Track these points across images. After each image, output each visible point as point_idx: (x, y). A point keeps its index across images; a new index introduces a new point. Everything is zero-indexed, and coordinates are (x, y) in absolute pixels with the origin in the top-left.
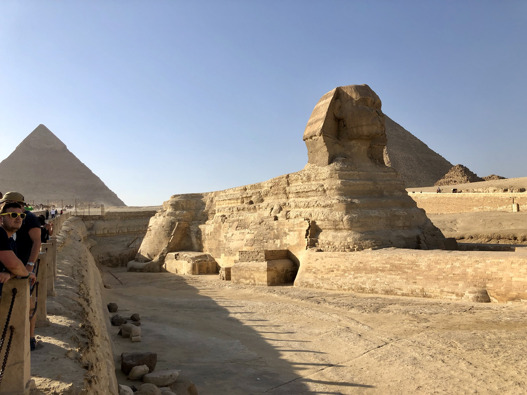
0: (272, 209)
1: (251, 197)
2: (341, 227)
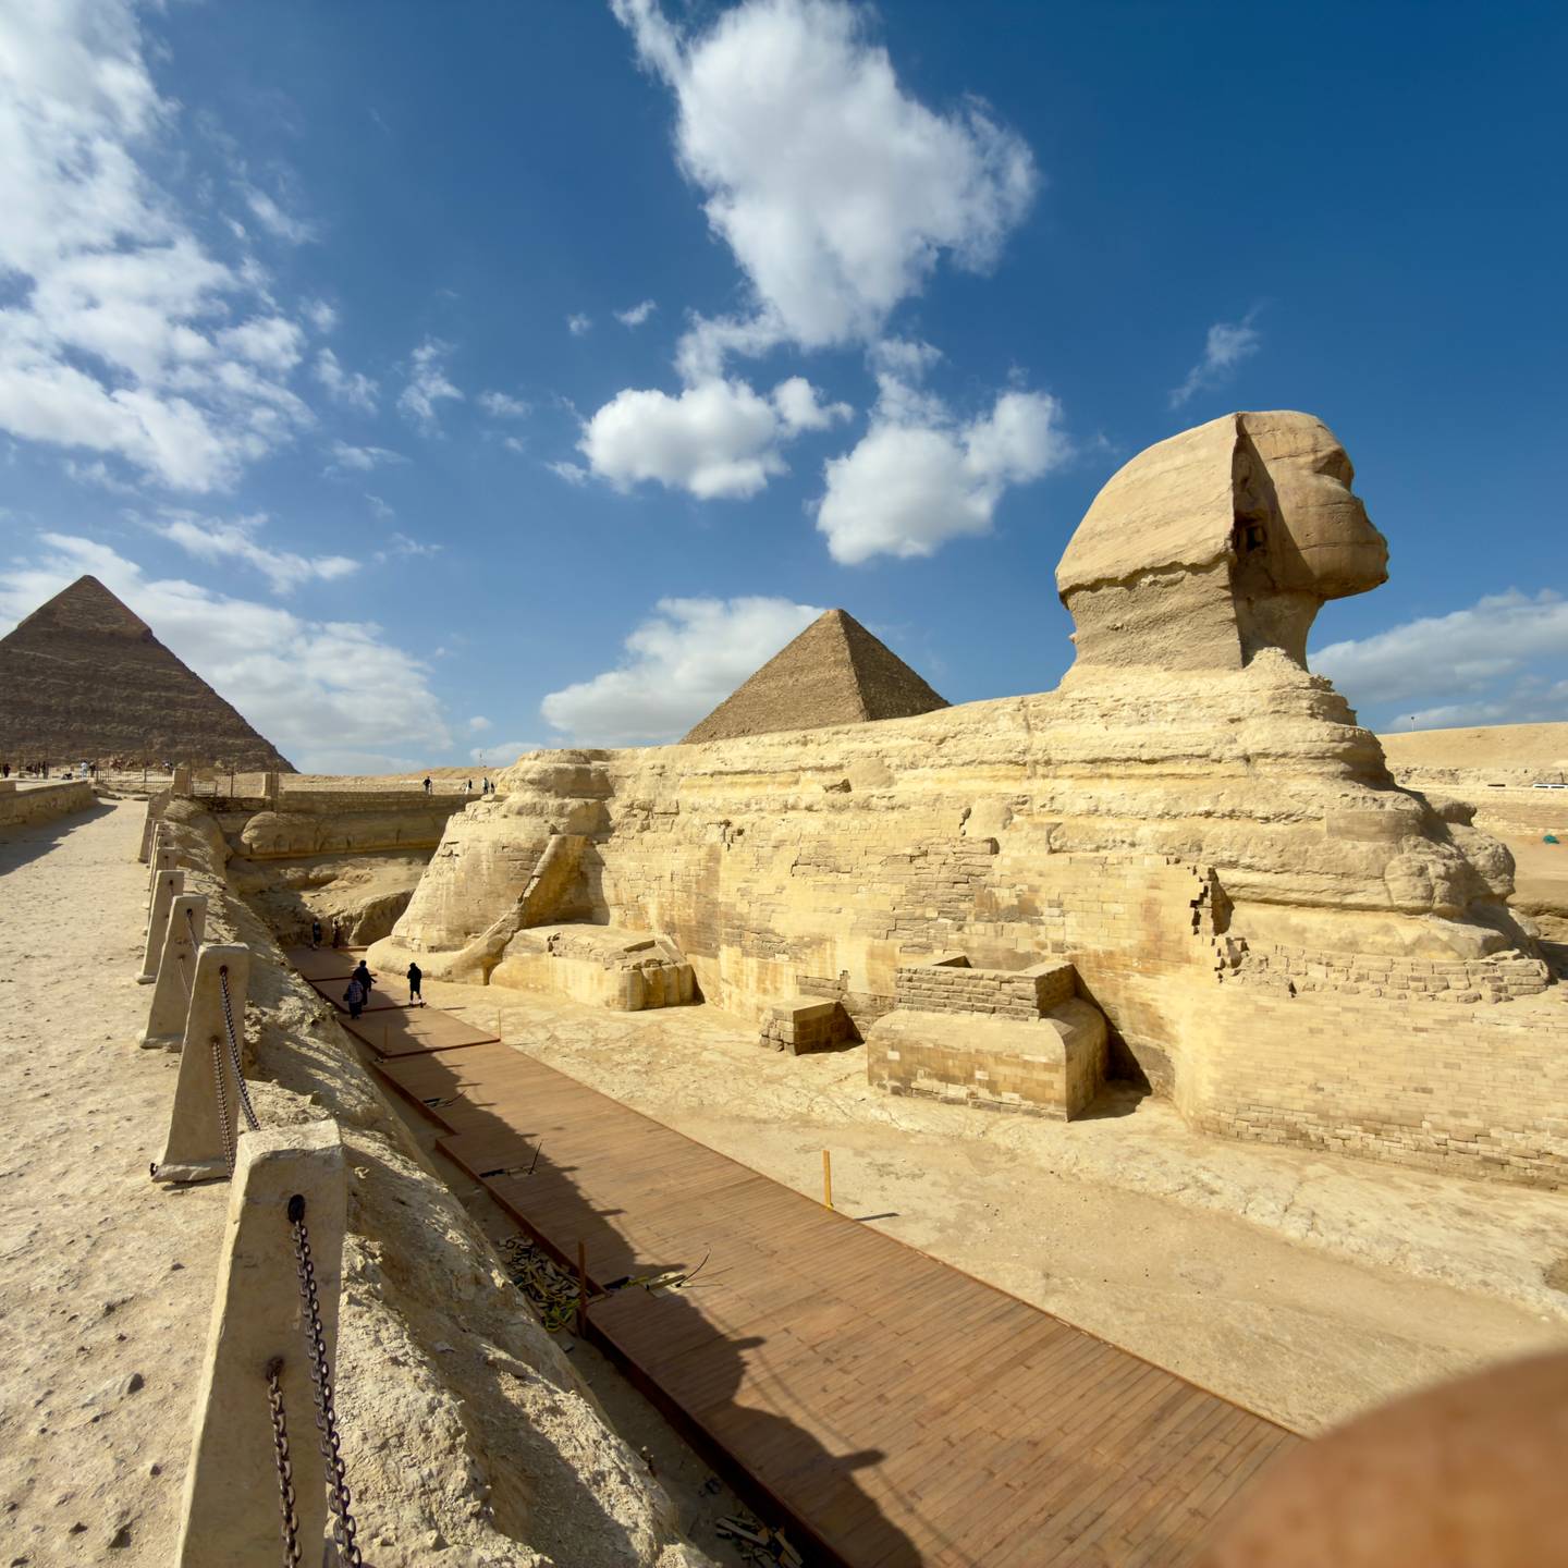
0: (967, 815)
1: (841, 767)
2: (1375, 900)
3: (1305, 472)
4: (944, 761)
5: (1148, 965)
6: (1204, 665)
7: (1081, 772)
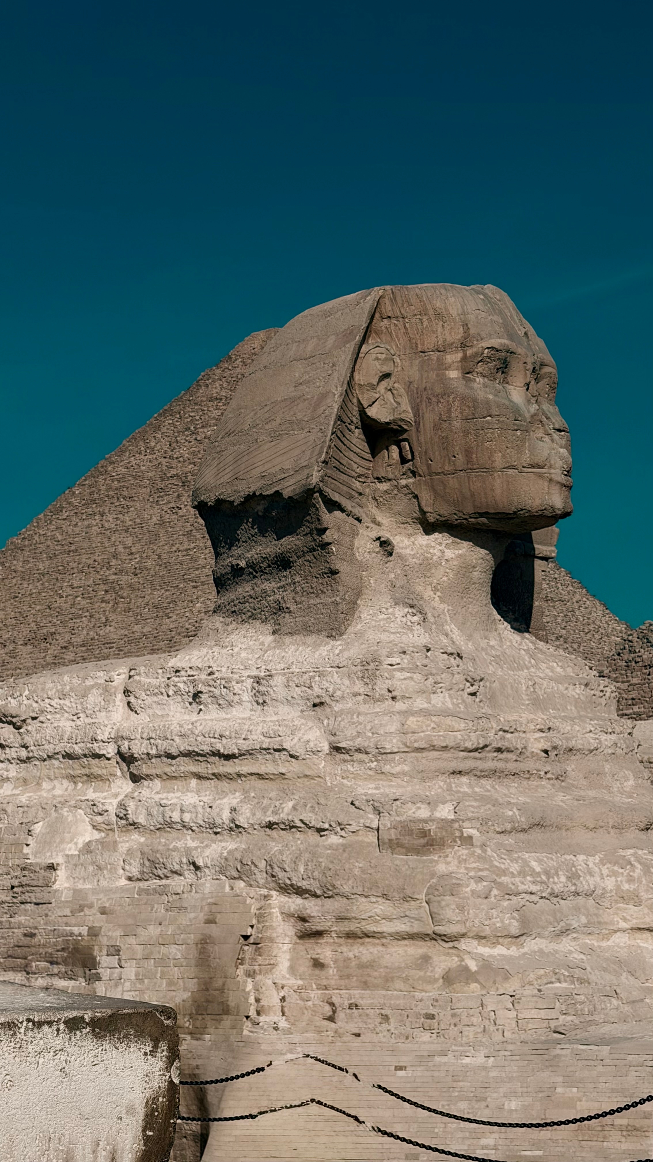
2: (416, 928)
3: (453, 374)
4: (24, 754)
5: (198, 1024)
6: (307, 630)
7: (168, 770)
